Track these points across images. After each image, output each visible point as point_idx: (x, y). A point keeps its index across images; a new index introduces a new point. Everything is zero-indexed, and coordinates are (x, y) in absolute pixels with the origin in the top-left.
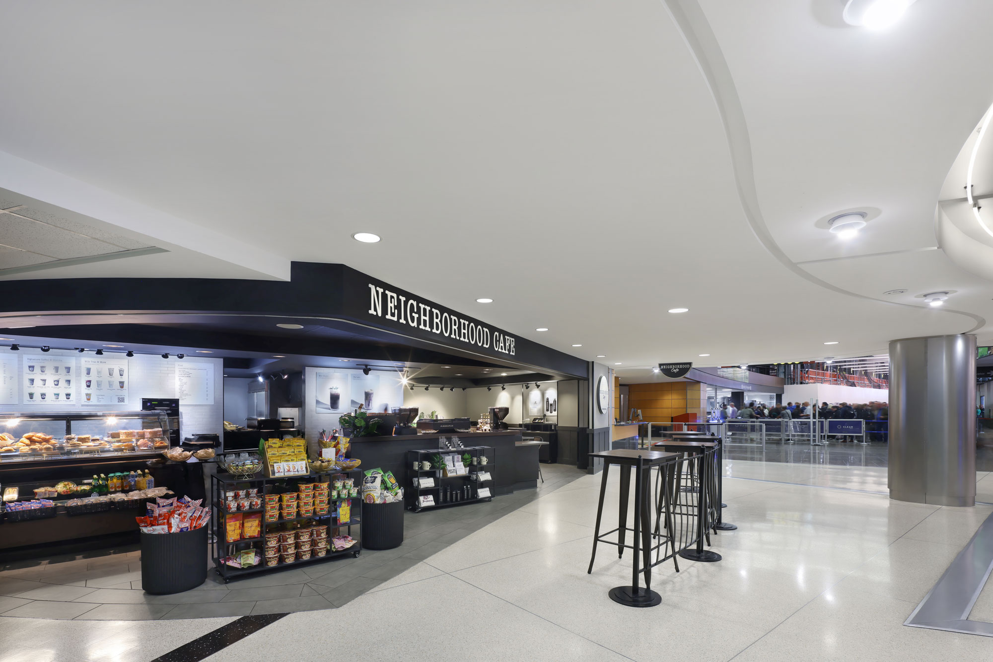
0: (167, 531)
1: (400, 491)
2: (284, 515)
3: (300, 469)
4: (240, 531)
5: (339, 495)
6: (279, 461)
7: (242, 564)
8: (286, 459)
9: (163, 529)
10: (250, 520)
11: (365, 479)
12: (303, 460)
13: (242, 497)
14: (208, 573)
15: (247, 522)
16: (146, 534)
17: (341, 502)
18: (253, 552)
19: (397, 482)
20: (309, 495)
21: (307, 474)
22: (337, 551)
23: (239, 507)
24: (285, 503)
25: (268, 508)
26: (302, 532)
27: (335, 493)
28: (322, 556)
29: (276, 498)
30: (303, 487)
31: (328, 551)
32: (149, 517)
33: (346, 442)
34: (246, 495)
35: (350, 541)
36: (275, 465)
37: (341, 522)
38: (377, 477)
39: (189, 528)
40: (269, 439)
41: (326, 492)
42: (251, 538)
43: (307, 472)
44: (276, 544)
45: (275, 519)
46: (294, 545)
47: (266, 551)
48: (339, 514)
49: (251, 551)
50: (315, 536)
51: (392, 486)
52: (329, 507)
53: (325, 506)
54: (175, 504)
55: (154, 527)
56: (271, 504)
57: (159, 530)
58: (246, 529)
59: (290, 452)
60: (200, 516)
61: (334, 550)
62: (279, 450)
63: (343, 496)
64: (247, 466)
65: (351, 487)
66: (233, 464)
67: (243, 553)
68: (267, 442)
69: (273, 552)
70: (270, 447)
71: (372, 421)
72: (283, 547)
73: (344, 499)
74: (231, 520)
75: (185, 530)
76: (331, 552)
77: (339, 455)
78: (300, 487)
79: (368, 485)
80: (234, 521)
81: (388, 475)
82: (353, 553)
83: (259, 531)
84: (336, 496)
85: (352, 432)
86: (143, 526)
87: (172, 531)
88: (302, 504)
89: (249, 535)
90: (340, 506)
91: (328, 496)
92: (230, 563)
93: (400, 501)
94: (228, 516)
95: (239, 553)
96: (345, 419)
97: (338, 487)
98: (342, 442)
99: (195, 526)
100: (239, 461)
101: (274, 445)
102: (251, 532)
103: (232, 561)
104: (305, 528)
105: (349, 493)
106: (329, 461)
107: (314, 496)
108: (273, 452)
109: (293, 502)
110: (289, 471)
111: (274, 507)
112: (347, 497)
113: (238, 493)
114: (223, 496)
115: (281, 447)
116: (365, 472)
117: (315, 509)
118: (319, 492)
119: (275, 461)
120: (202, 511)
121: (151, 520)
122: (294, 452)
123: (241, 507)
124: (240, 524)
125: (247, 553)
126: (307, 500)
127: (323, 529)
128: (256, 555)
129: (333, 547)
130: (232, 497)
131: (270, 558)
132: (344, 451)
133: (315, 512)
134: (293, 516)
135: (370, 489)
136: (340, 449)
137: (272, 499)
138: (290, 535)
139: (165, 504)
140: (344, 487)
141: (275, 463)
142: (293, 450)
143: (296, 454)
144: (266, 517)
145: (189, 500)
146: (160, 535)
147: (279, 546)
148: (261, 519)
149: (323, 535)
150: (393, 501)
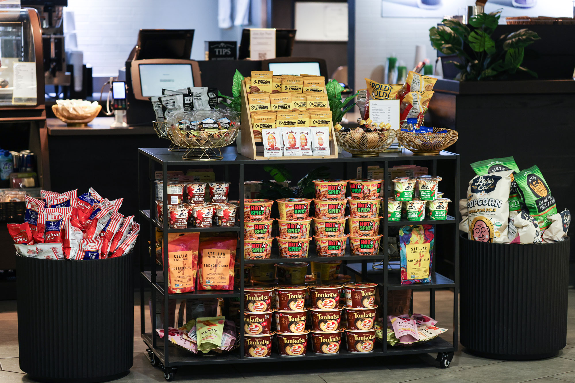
0: (62, 256)
1: (557, 217)
2: (283, 246)
3: (316, 145)
4: (195, 272)
5: (404, 212)
6: (273, 124)
7: (199, 344)
8: (288, 119)
9: (54, 250)
10: (215, 250)
11: (471, 182)
12: (323, 122)
13: (197, 198)
14: (135, 361)
15: (209, 254)
16: (25, 257)
17: (410, 230)
18: (220, 323)
19: (553, 195)
20: (336, 207)
21: (333, 157)
22: (399, 346)
23: (191, 219)
24: (284, 220)
25: (250, 226)
26: (321, 292)
27: (394, 207)
28: (364, 352)
29: (268, 205)
30: (323, 186)
31: (379, 344)
32: (31, 225)
33: (427, 88)
34: (205, 195)
35: (430, 328)
36: (264, 131)
37: (409, 278)
38: (500, 178)
39: (100, 253)
40: (253, 73)
41: (375, 203)
42: (214, 289)
43: (332, 152)
44: (267, 310)
45: (264, 254)
46: (304, 318)
47: (245, 323)
48: (405, 259)
49: (216, 320)
50: (350, 303)
51: (537, 202)
52: (382, 239)
53: (374, 238)
54: (74, 204)
55: (40, 246)
56: (255, 220)
57: (48, 252)
58: (206, 271)
59: (296, 104)
60: (119, 234)
61: (393, 343)
62: (272, 99)
63: (413, 216)
64: (206, 130)
65: (432, 195)
66: (180, 124)
67: (200, 322)
68: (247, 79)
69: (260, 328)
70: (254, 90)
71: (511, 38)
72: (281, 318)
73: (416, 225)
74: (178, 247)
75: (92, 256)
76: (385, 346)
77: (409, 116)
78: (318, 186)
79: (478, 196)
80: (183, 250)
81: (529, 176)
82: (435, 356)
83: (231, 277)
84: (398, 216)
85: (462, 68)
86: (19, 243)
87: (70, 257)
88: (321, 227)
89: (212, 283)
90: (407, 241)
91: (380, 214)
92: (175, 339)
93: (556, 244)
94: (171, 237)
95: (192, 322)
96: (444, 31)
97: (402, 194)
98: (416, 87)
99: (110, 252)
100: (192, 119)
101: (262, 87)
102: (217, 277)
103: (179, 337)
104: (328, 285)
105: (428, 210)
106: (382, 130)
107: (348, 211)
108: (260, 103)
109: (302, 218)
110: (293, 147)
111: (262, 227)
112: (422, 218)
113: (190, 190)
114: (161, 194)
115: (277, 92)
116: (474, 166)
117: (349, 239)
118: (359, 201)
119: (264, 122)
120: (122, 224)
121: (34, 232)
122: (304, 105)
123: (195, 219)
124: (194, 257)
125: (208, 324)
126: (332, 218)
127: (367, 290)
128: (225, 330)
129: (389, 334)
130: (179, 196)
131: (253, 339)
132: (420, 108)
133: (349, 248)
134: (302, 253)
135: (482, 207)
136: (412, 102)
137: (259, 208)
138: (294, 293)
139: (56, 202)
140: (417, 194)
141: (265, 126)
142: (302, 100)
143: (308, 110)
144: (246, 247)
145: (99, 197)
146: (48, 261)
147: (273, 315)
148: (235, 252)
149: (368, 304)
150: (538, 239)
